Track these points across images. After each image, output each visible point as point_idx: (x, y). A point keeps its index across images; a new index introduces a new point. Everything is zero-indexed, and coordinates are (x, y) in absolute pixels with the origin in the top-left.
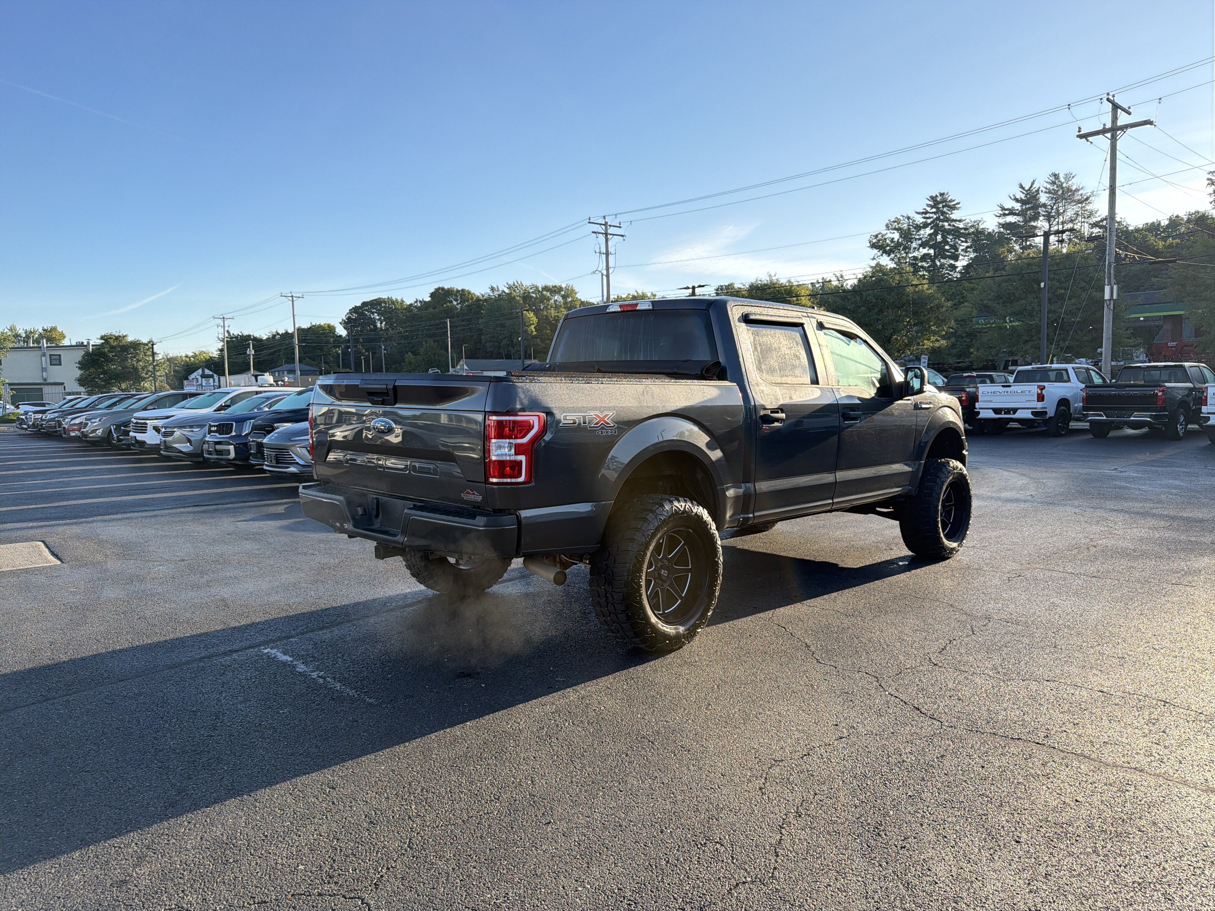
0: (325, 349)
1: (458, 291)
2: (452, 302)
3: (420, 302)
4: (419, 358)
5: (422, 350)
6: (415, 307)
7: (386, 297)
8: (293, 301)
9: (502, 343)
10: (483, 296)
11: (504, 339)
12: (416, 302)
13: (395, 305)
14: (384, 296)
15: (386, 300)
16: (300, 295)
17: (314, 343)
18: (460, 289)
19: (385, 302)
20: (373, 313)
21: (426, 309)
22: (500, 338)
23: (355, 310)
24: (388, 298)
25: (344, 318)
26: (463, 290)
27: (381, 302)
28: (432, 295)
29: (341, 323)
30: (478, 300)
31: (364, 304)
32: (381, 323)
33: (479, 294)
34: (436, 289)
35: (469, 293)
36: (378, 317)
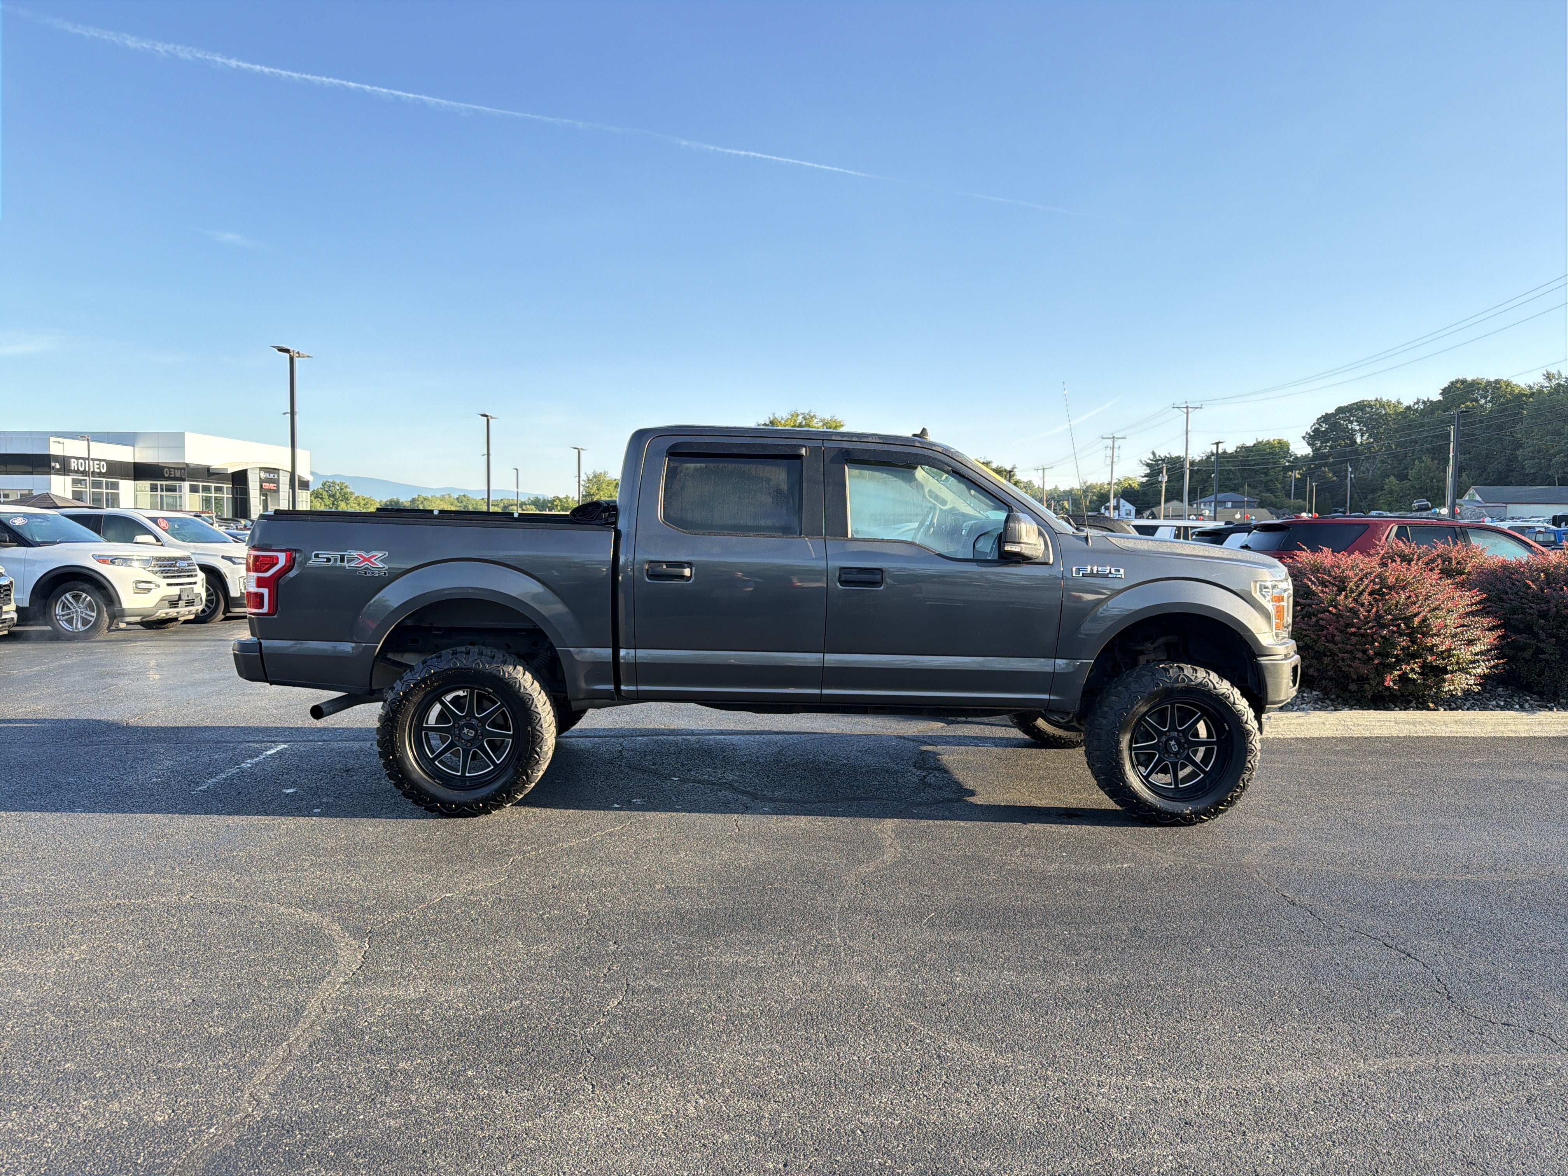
0: (1272, 472)
1: (1489, 383)
2: (1477, 400)
3: (1424, 402)
4: (1407, 484)
5: (1412, 474)
6: (1416, 410)
7: (1374, 399)
8: (1187, 413)
9: (1553, 461)
10: (1530, 387)
11: (1559, 453)
12: (1417, 403)
13: (1385, 409)
14: (1370, 397)
15: (1372, 403)
16: (1198, 405)
17: (1258, 464)
18: (1492, 379)
19: (1371, 407)
20: (1351, 422)
21: (1432, 412)
22: (1552, 451)
23: (1326, 418)
24: (1376, 400)
25: (1309, 431)
26: (1497, 382)
27: (1365, 406)
28: (1445, 392)
29: (1304, 438)
30: (1521, 395)
31: (1340, 410)
32: (1362, 436)
33: (1523, 386)
34: (1452, 383)
35: (1508, 384)
36: (1357, 428)
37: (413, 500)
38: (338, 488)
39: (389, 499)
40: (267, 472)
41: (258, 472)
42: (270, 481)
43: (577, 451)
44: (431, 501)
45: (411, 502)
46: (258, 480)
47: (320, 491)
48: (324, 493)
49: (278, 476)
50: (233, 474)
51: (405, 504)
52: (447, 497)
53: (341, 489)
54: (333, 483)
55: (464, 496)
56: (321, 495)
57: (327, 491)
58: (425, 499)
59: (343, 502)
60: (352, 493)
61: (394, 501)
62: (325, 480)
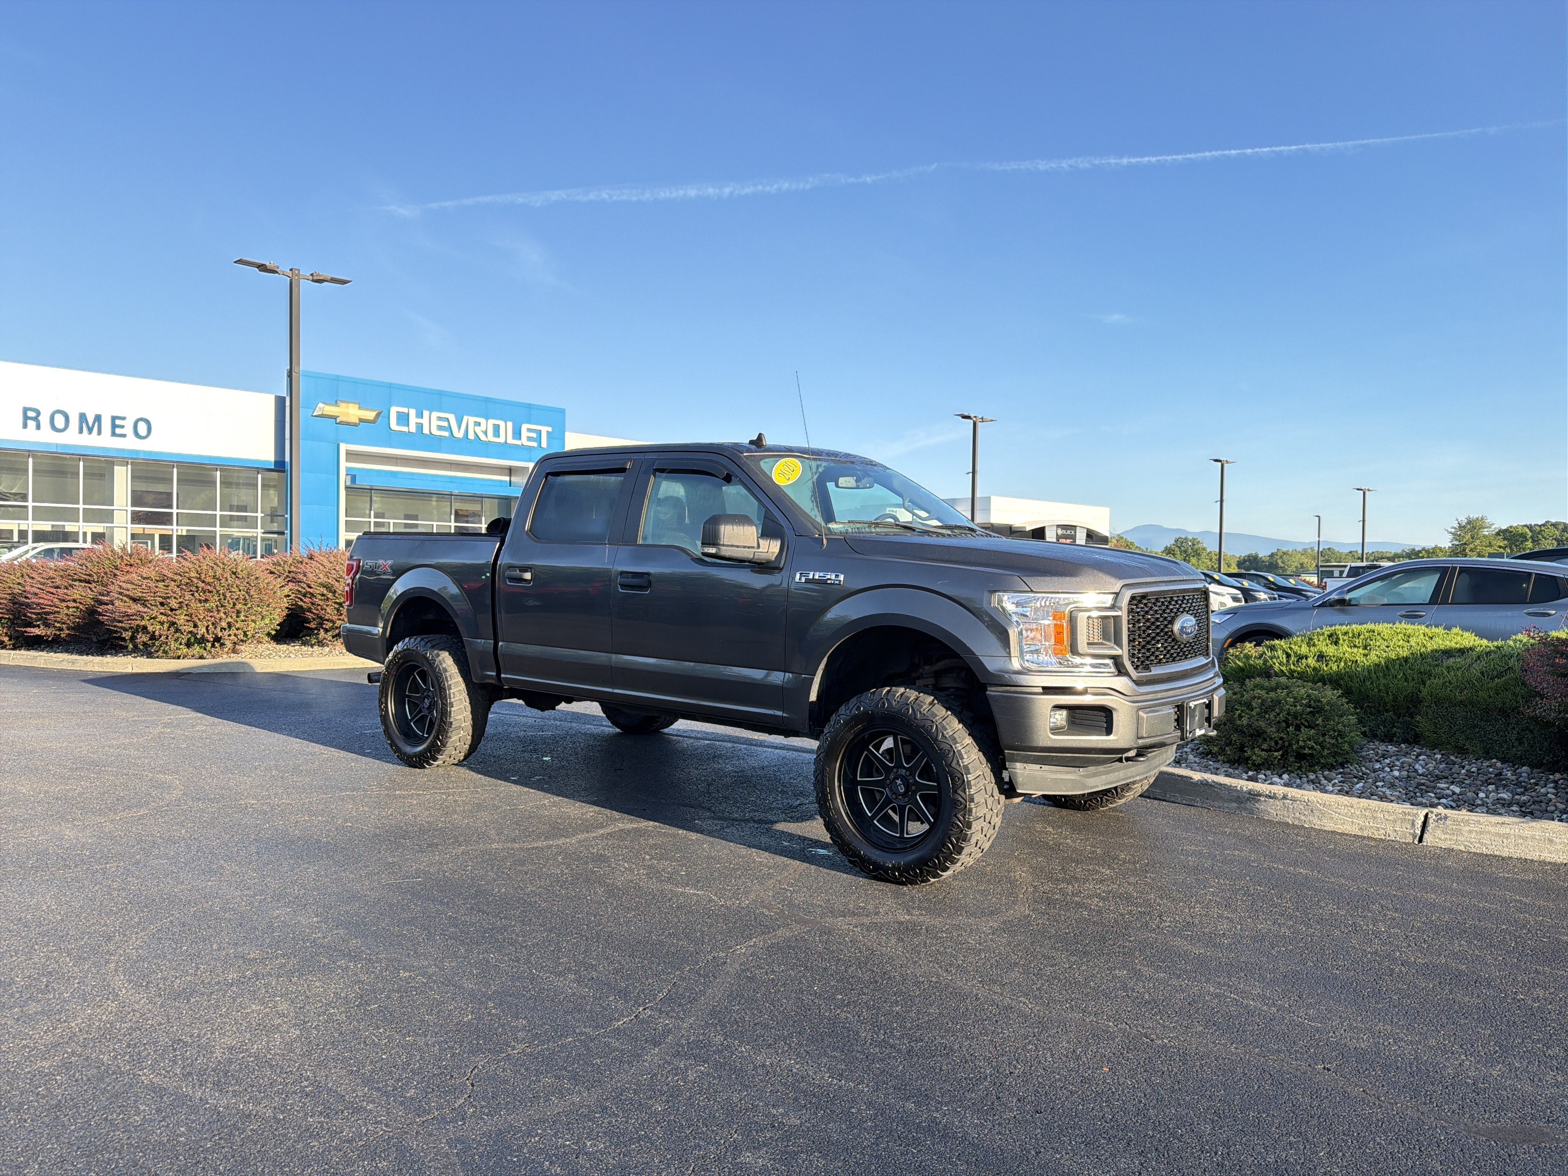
37: (1272, 555)
38: (1190, 544)
39: (1247, 554)
40: (1064, 529)
41: (1055, 529)
42: (1066, 537)
43: (1362, 492)
44: (1291, 556)
45: (1269, 556)
46: (1055, 536)
47: (1173, 547)
48: (1177, 549)
49: (1075, 533)
50: (1033, 531)
51: (1264, 558)
52: (1309, 550)
53: (1194, 545)
54: (1186, 539)
55: (1329, 549)
56: (1174, 551)
57: (1179, 547)
58: (1284, 553)
59: (1195, 558)
60: (1204, 549)
61: (1252, 556)
62: (1178, 536)
